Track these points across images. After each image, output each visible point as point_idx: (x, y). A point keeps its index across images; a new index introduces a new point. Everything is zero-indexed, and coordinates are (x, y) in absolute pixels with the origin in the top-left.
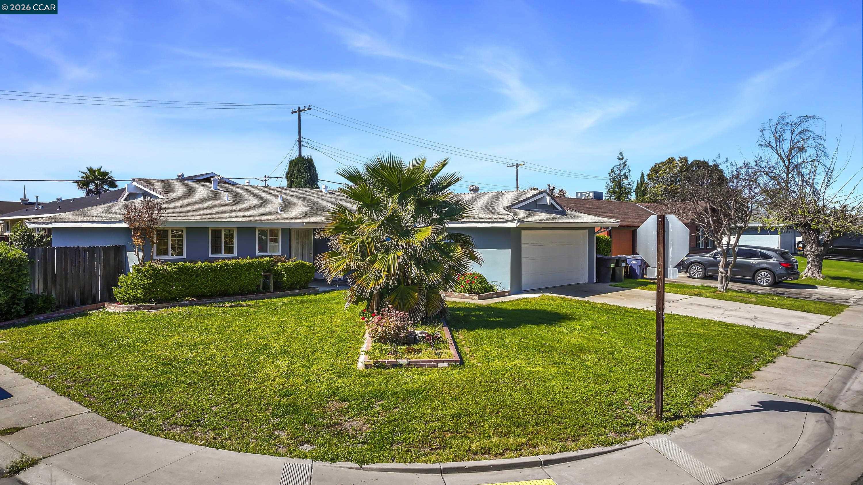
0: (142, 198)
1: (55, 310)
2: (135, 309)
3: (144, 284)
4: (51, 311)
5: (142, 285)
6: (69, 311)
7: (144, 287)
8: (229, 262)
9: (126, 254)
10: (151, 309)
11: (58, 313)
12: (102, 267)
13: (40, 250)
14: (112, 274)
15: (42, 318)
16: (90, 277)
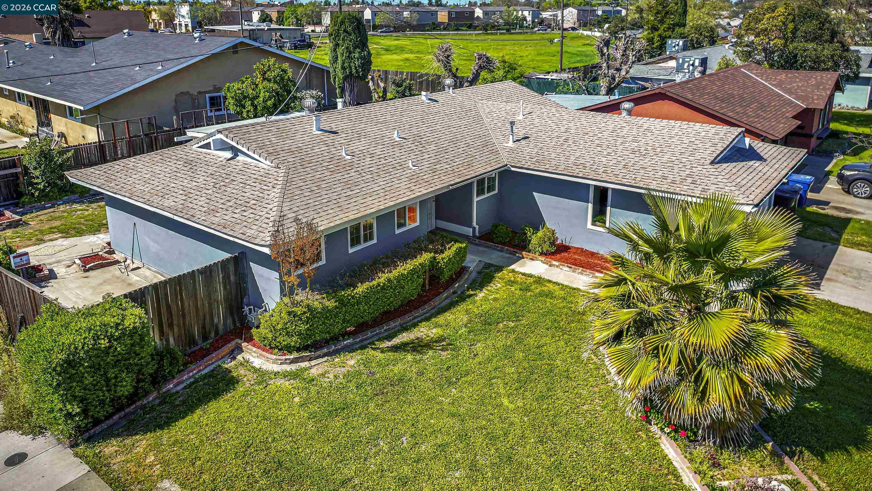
1: (182, 368)
2: (291, 363)
4: (179, 371)
6: (200, 366)
9: (248, 264)
10: (310, 360)
11: (188, 373)
12: (222, 289)
13: (150, 289)
14: (234, 293)
15: (171, 386)
16: (210, 304)
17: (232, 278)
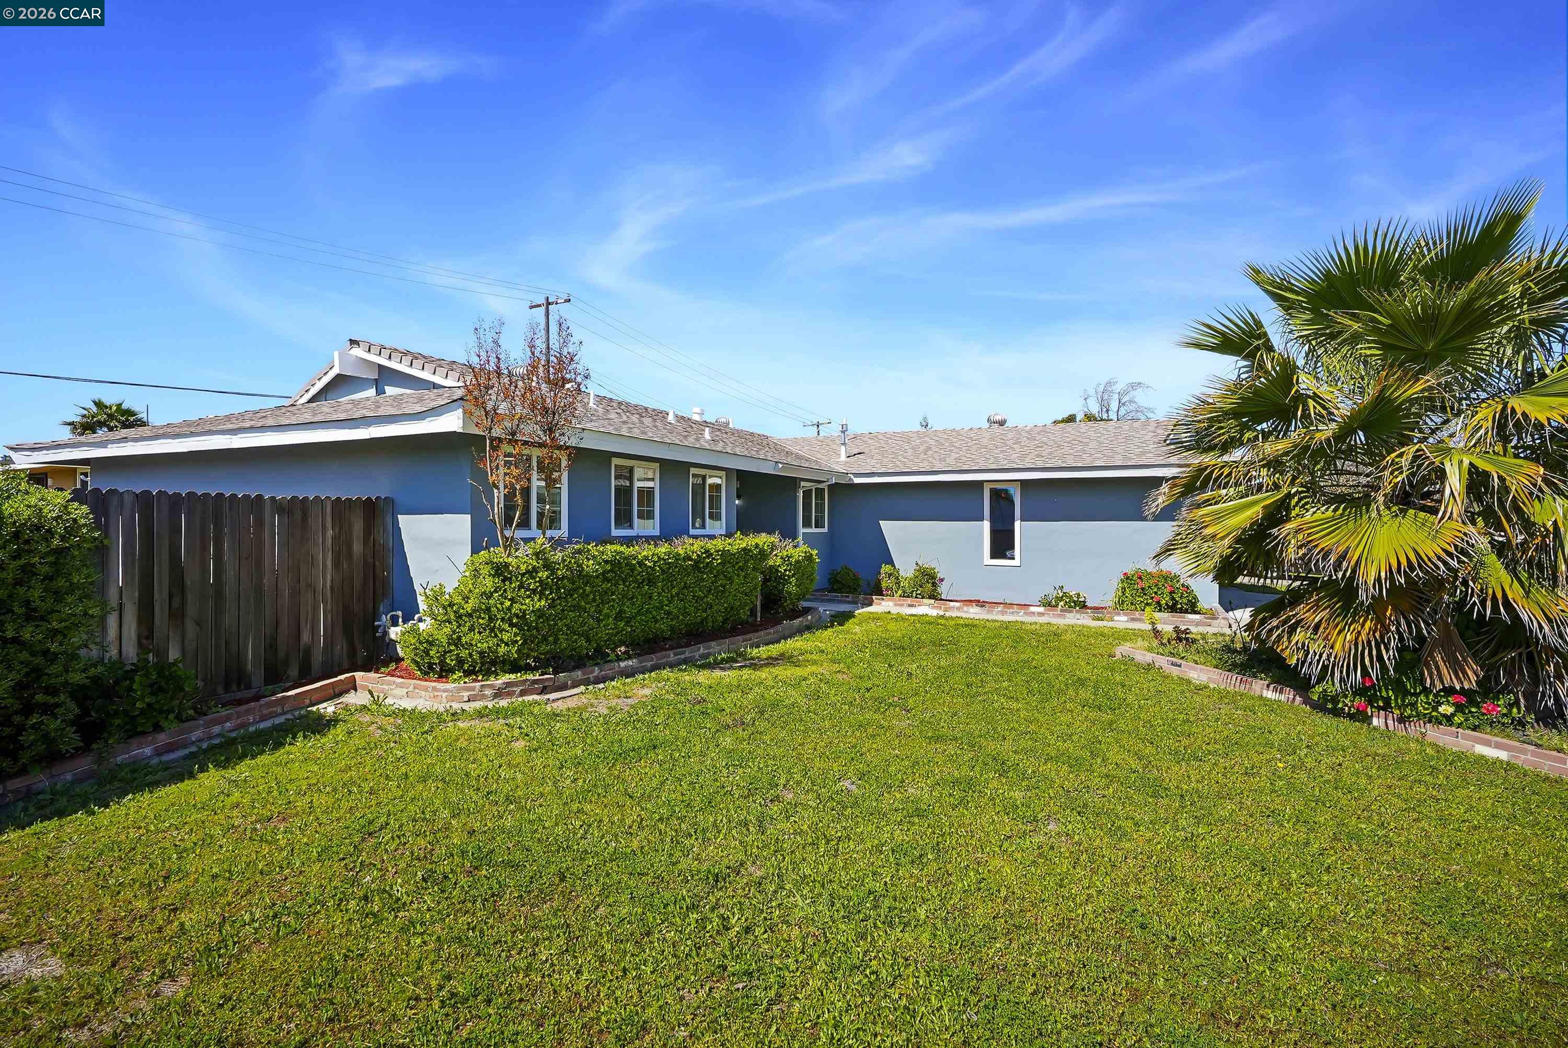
0: (374, 390)
1: (191, 712)
2: (496, 696)
3: (524, 612)
4: (179, 718)
5: (517, 616)
6: (248, 712)
7: (520, 622)
8: (710, 545)
9: (396, 523)
10: (543, 691)
11: (208, 725)
12: (329, 563)
13: (128, 499)
14: (357, 584)
15: (148, 751)
16: (295, 594)
17: (357, 547)
